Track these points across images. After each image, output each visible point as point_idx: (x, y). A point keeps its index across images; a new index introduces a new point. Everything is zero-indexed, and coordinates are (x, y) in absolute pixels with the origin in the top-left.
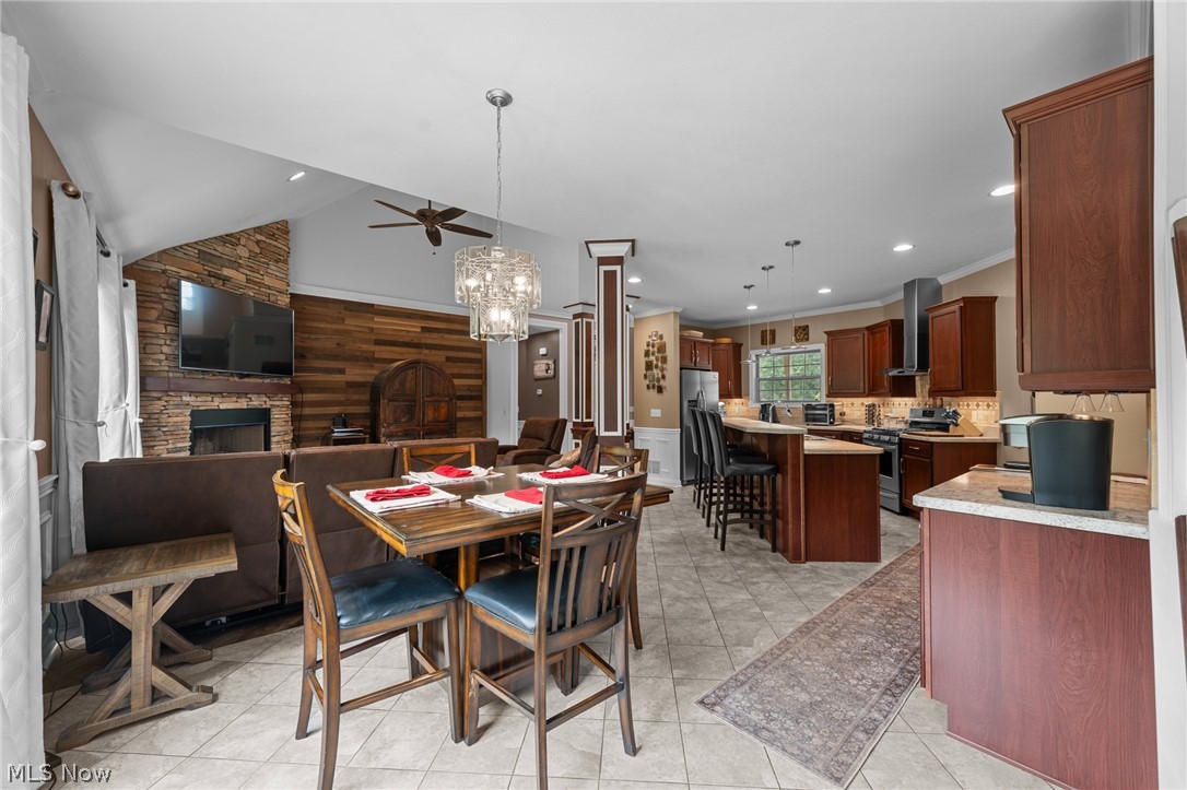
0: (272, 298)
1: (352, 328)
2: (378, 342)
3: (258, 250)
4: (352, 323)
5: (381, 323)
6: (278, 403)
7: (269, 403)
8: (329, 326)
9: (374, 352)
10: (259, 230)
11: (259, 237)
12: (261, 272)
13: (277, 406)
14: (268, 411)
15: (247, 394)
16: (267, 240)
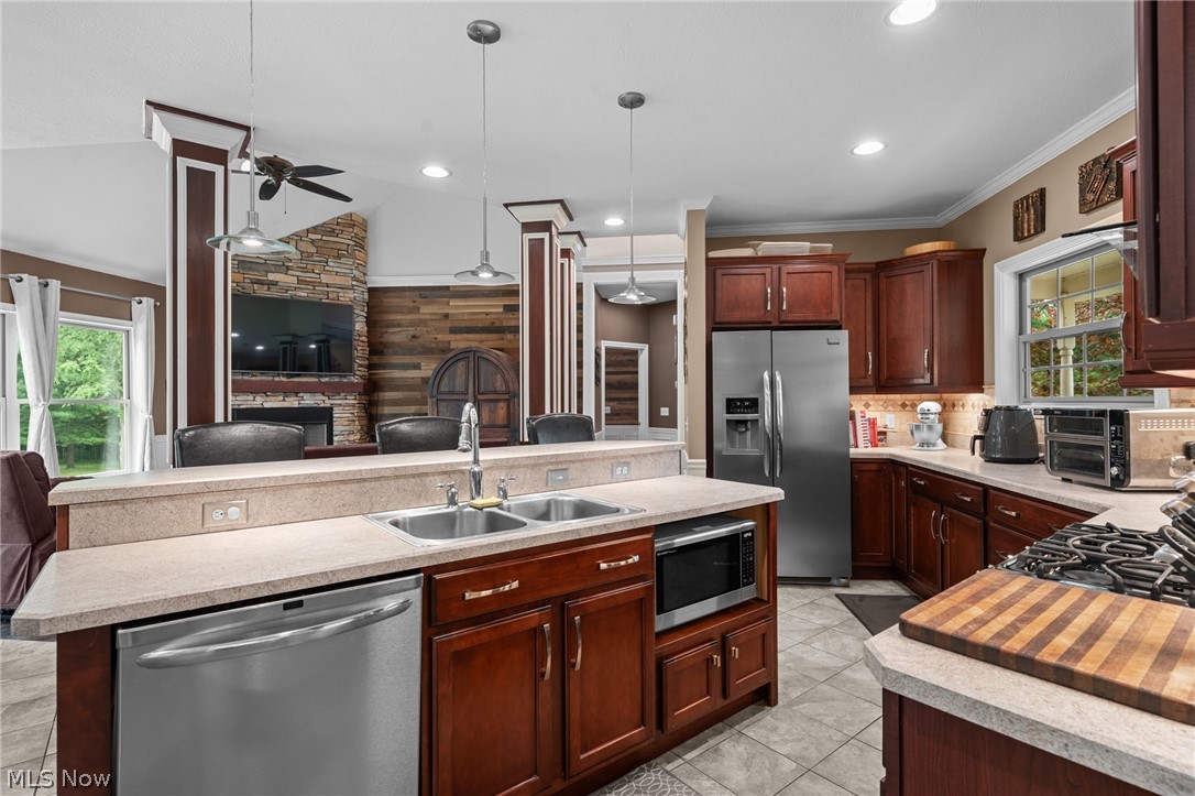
0: (331, 296)
1: (427, 317)
2: (453, 331)
3: (313, 250)
4: (427, 310)
5: (457, 307)
6: (339, 402)
7: (328, 403)
8: (404, 317)
9: (449, 342)
10: (314, 230)
11: (311, 236)
12: (317, 271)
13: (340, 405)
14: (329, 411)
15: (297, 393)
16: (324, 238)
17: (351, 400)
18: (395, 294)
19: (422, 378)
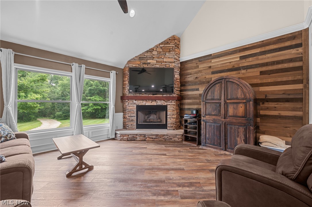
0: (167, 66)
1: (202, 69)
2: (213, 73)
3: (161, 50)
4: (202, 66)
7: (166, 104)
8: (193, 71)
9: (211, 78)
10: (162, 43)
11: (161, 46)
12: (162, 58)
13: (170, 104)
14: (166, 106)
15: (156, 100)
16: (165, 46)
17: (174, 103)
18: (189, 62)
19: (199, 94)
